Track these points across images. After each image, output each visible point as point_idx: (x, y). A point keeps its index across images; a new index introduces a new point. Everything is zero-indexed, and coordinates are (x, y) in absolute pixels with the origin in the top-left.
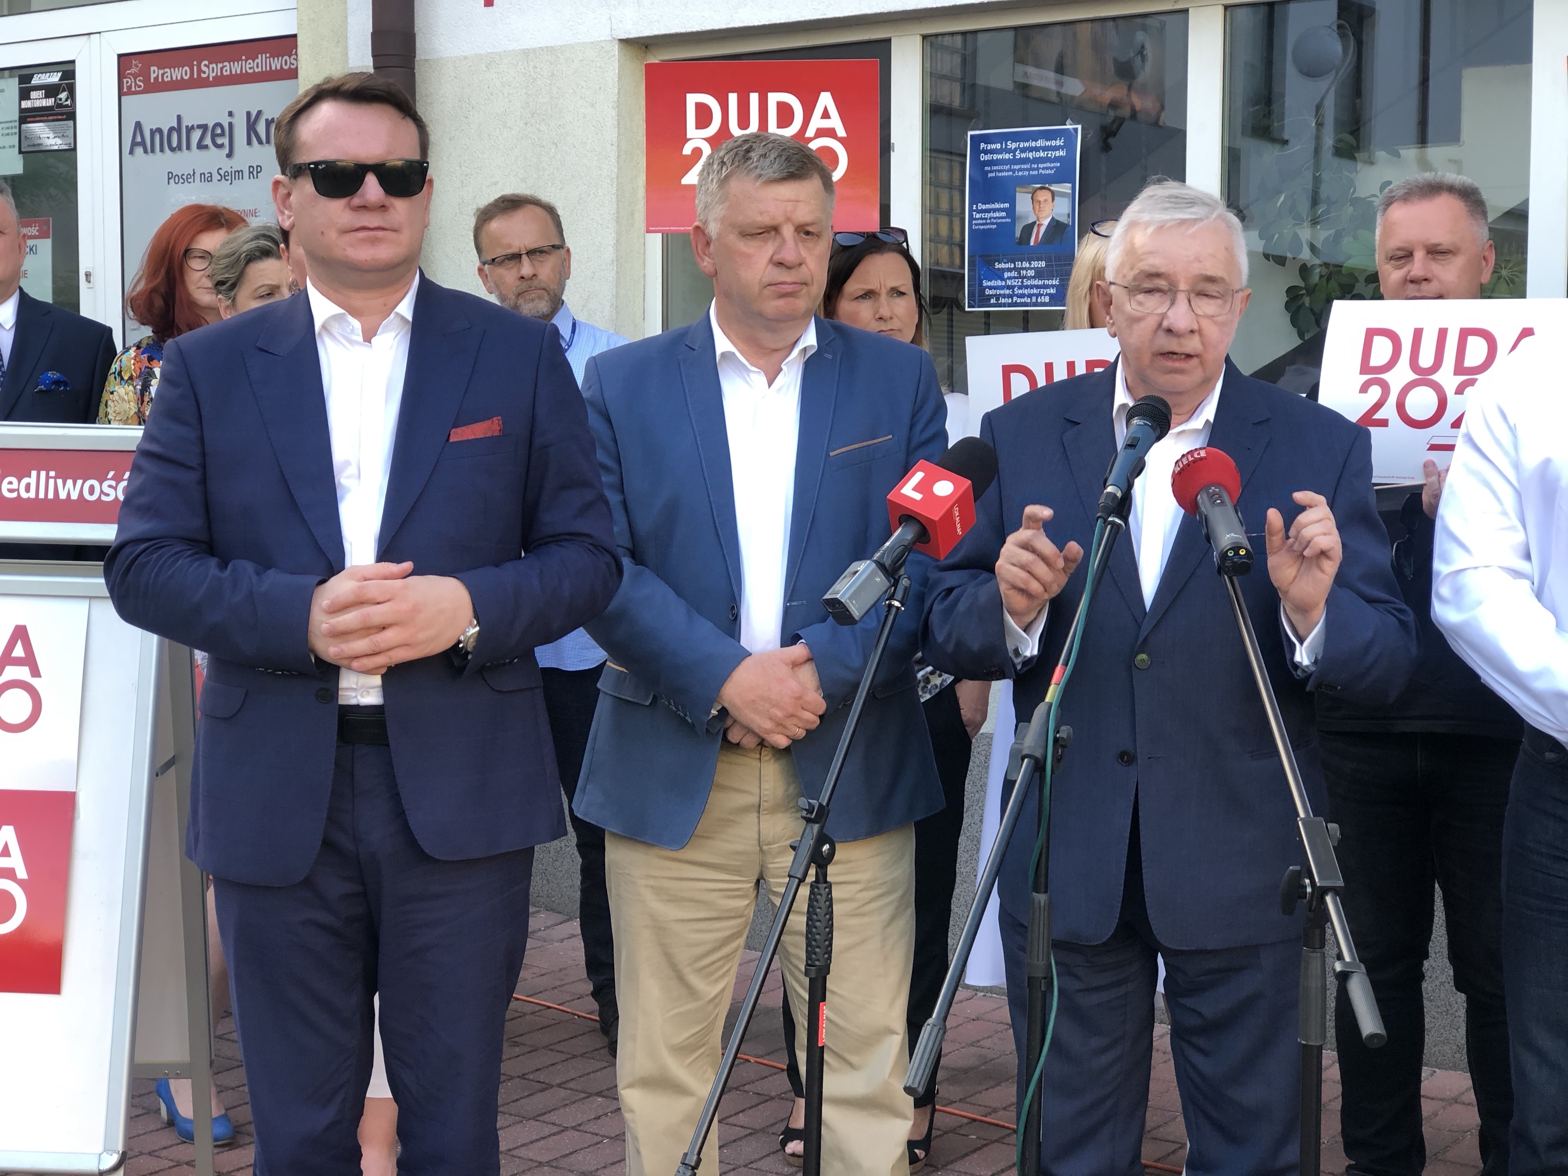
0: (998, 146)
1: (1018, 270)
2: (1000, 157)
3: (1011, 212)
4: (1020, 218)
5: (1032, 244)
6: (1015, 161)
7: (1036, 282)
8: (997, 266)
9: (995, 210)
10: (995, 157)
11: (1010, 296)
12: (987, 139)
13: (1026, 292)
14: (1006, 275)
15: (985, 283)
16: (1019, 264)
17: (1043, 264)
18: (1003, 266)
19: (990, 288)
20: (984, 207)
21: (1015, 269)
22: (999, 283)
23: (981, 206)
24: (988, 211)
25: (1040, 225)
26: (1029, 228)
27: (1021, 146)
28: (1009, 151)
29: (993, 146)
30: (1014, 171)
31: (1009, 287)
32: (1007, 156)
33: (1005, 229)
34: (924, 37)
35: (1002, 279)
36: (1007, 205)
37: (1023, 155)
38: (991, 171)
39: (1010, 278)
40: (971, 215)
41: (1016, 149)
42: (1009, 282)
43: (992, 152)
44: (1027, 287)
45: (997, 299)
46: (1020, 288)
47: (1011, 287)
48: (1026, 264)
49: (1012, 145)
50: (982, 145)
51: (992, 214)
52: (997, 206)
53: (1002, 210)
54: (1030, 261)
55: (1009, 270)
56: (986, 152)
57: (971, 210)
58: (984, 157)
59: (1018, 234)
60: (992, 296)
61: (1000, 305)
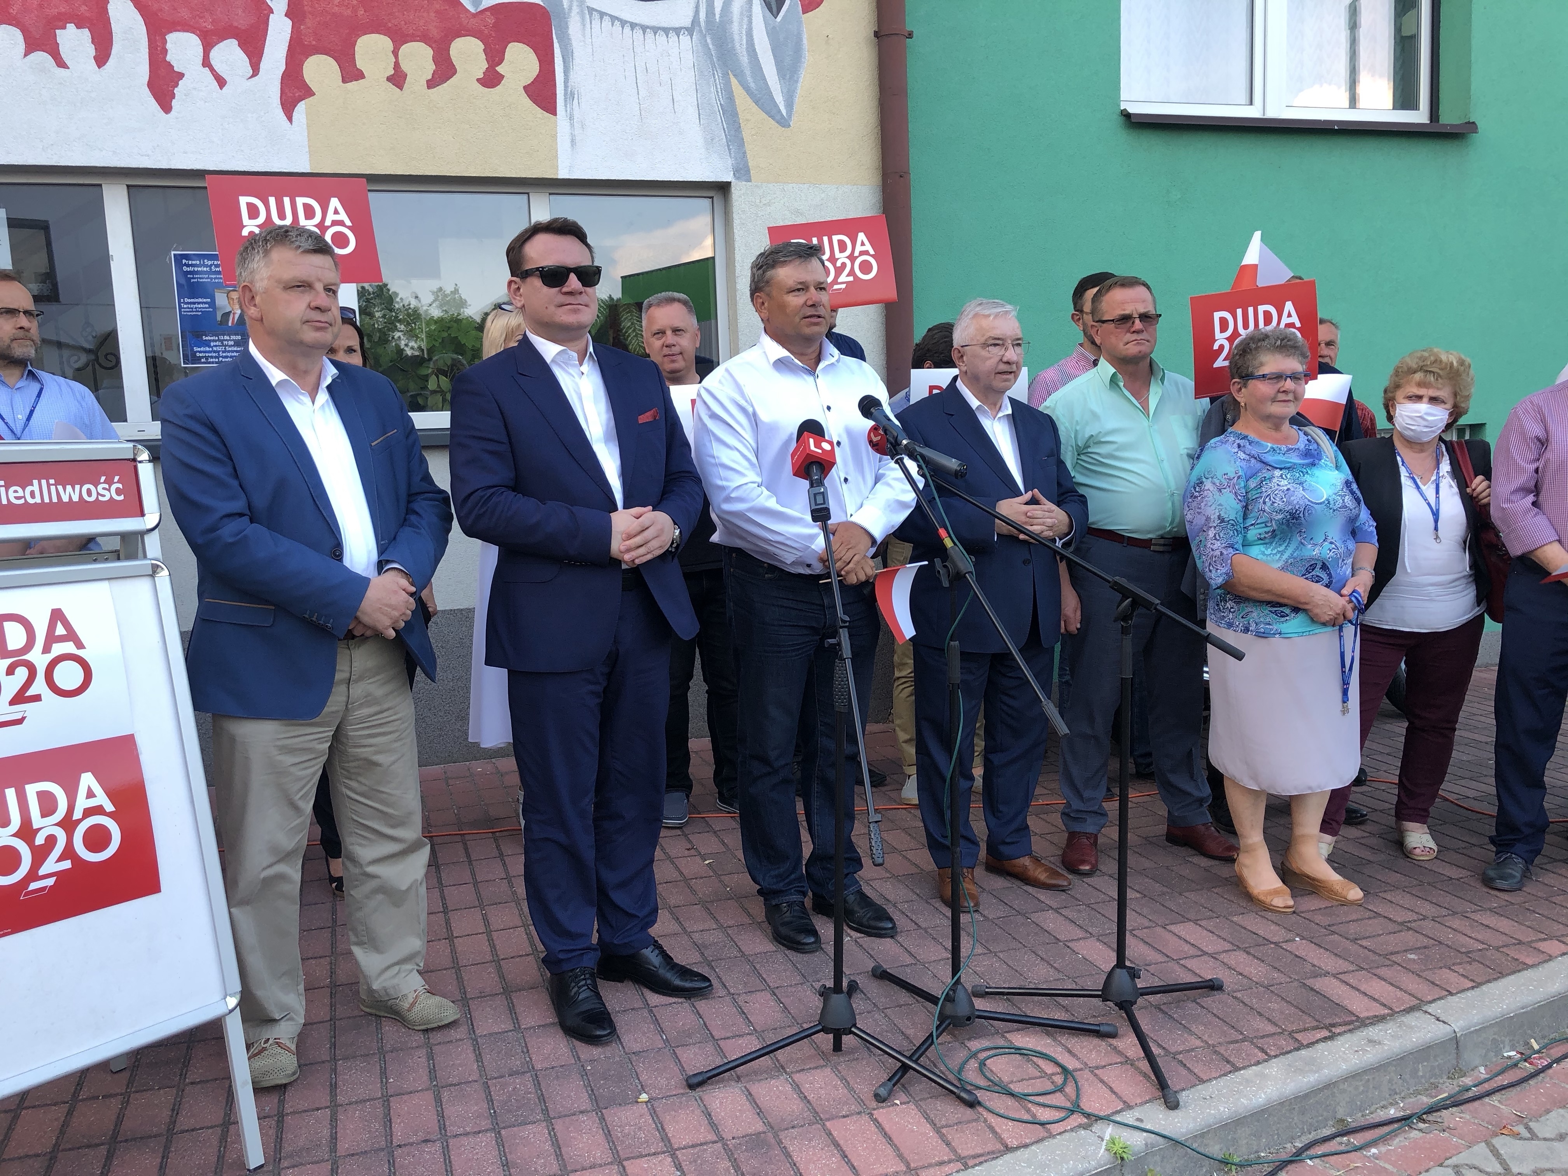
0: (198, 262)
1: (222, 341)
2: (200, 269)
3: (213, 304)
4: (220, 308)
5: (230, 324)
6: (211, 272)
7: (235, 349)
8: (204, 338)
9: (199, 303)
10: (196, 269)
11: (216, 357)
12: (186, 257)
13: (229, 354)
14: (212, 344)
15: (195, 349)
16: (221, 338)
17: (239, 337)
18: (209, 338)
19: (200, 352)
20: (189, 301)
21: (219, 340)
22: (207, 349)
23: (186, 300)
24: (194, 303)
25: (234, 314)
26: (227, 314)
27: (216, 263)
28: (207, 266)
29: (194, 262)
30: (211, 279)
31: (215, 352)
32: (205, 269)
33: (208, 316)
34: (128, 186)
35: (209, 346)
36: (209, 300)
37: (217, 269)
38: (193, 278)
39: (216, 346)
40: (180, 306)
41: (211, 265)
42: (215, 349)
43: (192, 265)
44: (229, 352)
45: (207, 359)
46: (223, 352)
47: (219, 352)
48: (226, 337)
49: (210, 263)
50: (184, 261)
51: (196, 306)
52: (200, 300)
53: (205, 303)
54: (229, 335)
55: (216, 341)
56: (188, 265)
57: (180, 303)
58: (185, 269)
59: (219, 318)
60: (203, 357)
61: (210, 363)
